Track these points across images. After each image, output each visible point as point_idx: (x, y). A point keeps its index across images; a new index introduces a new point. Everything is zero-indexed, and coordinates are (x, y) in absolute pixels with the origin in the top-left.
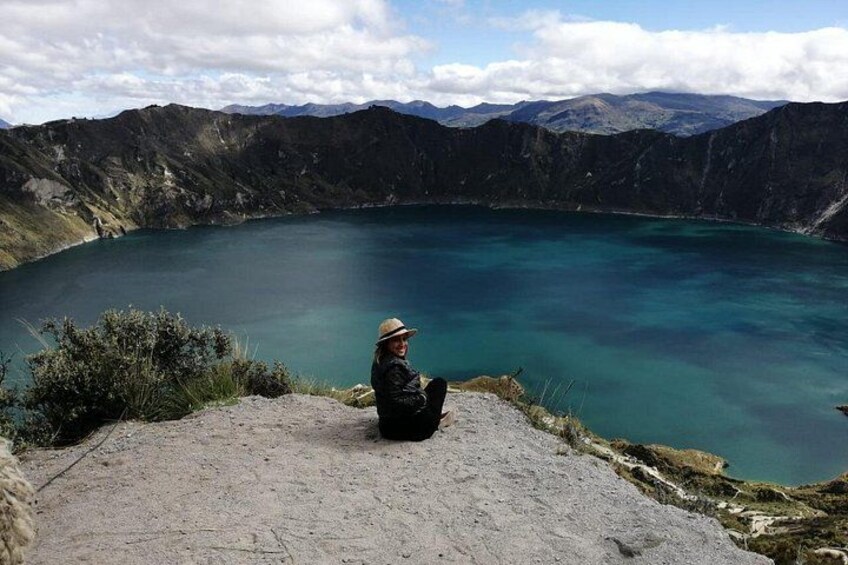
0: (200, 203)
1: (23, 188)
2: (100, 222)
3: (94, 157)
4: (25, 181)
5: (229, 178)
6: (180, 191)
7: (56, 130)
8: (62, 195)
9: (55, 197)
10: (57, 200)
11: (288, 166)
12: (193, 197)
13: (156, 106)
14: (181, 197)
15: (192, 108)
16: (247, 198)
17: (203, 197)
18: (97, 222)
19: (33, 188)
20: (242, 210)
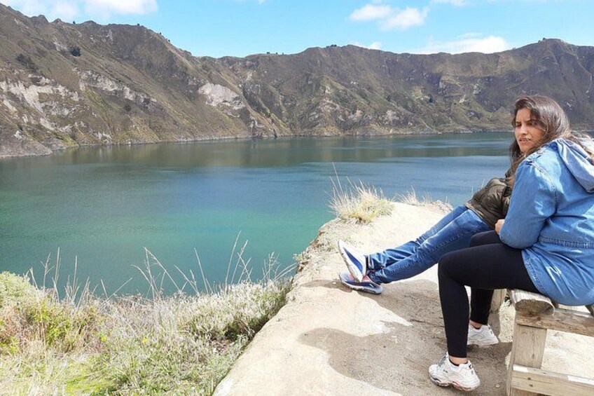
0: (352, 116)
1: (200, 91)
2: (256, 123)
3: (275, 81)
4: (202, 85)
5: (385, 100)
6: (335, 107)
7: (252, 61)
8: (231, 100)
9: (226, 101)
10: (227, 104)
11: (447, 95)
12: (347, 113)
13: (336, 46)
14: (335, 112)
15: (367, 49)
16: (398, 116)
17: (354, 112)
18: (254, 124)
19: (207, 92)
20: (390, 126)
